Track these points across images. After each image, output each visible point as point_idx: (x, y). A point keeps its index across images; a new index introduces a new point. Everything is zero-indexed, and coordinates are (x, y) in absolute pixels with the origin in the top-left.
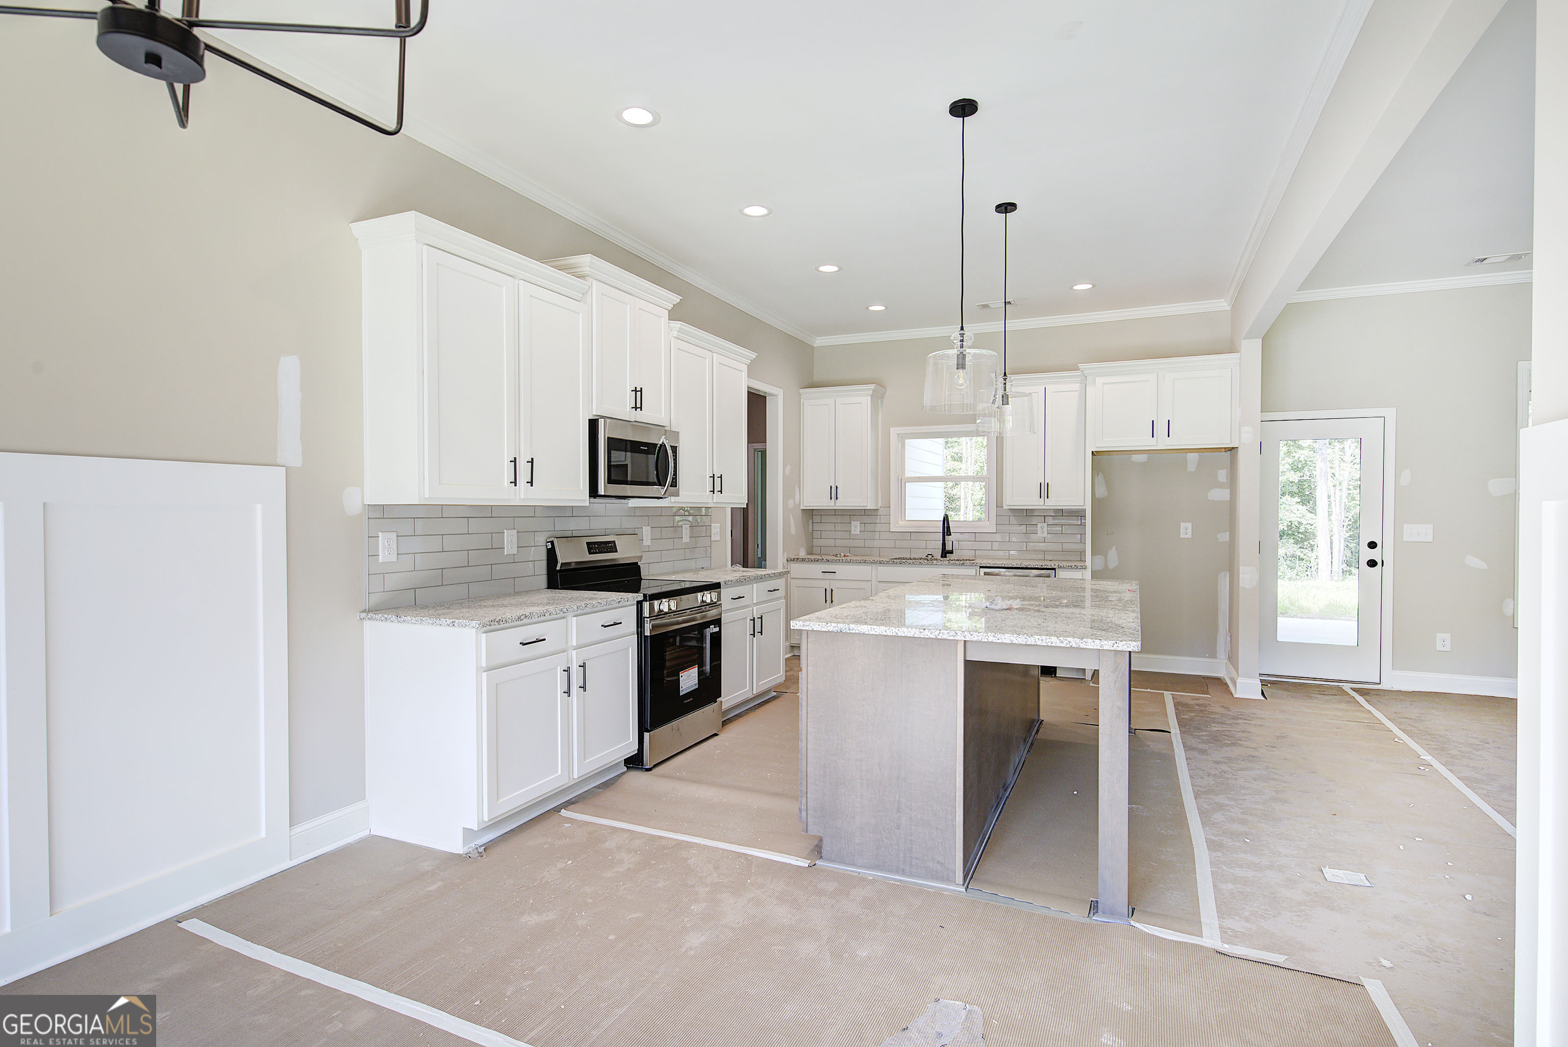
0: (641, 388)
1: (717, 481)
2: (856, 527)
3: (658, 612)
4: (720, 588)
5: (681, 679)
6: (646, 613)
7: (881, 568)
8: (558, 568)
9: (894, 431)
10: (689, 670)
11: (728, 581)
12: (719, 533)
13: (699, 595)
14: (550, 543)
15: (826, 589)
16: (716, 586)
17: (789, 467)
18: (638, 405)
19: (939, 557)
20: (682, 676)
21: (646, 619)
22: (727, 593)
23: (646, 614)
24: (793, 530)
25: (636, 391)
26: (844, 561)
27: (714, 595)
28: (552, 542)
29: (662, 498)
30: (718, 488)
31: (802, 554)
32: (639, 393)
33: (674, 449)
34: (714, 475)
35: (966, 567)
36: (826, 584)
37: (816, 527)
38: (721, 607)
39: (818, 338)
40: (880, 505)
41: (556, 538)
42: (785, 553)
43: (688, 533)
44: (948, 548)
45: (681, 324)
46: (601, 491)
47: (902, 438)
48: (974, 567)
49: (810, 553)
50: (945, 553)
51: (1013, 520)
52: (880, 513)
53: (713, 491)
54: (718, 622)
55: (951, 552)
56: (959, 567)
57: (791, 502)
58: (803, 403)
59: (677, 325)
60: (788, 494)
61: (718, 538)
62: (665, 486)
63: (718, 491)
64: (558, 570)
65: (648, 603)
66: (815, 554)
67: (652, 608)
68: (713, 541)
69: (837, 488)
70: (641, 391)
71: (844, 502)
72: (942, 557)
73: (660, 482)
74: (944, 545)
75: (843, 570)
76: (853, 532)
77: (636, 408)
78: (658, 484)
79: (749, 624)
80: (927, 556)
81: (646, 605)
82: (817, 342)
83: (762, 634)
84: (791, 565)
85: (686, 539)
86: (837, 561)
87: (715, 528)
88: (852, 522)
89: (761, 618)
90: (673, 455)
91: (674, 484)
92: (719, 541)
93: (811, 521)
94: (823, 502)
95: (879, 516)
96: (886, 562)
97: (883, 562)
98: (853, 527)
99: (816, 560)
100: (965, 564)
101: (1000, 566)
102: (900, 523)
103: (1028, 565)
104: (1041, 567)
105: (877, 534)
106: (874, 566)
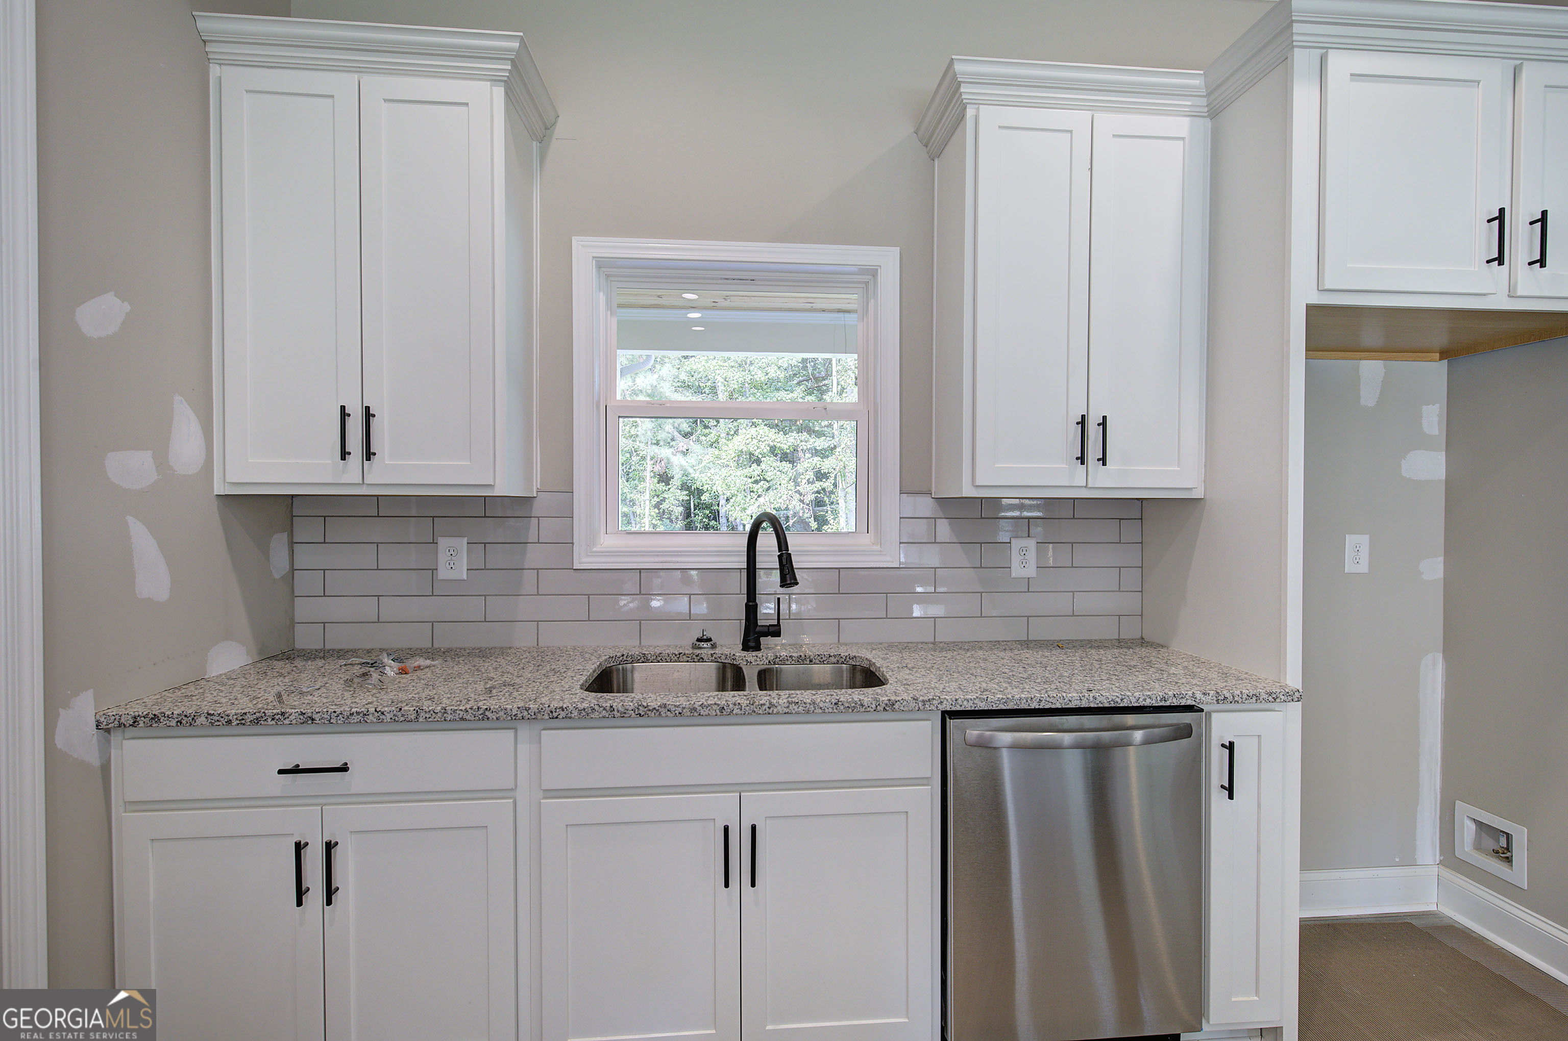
2: (455, 559)
7: (554, 738)
26: (388, 716)
36: (303, 822)
40: (537, 484)
44: (766, 617)
48: (928, 715)
50: (753, 634)
52: (538, 509)
55: (775, 631)
69: (366, 418)
72: (746, 647)
74: (751, 609)
80: (694, 647)
86: (356, 718)
88: (440, 540)
93: (285, 535)
94: (311, 467)
95: (534, 521)
96: (575, 713)
97: (563, 714)
98: (443, 558)
99: (249, 718)
100: (896, 706)
101: (1026, 707)
102: (607, 542)
103: (1119, 701)
104: (1161, 704)
105: (529, 577)
106: (524, 731)
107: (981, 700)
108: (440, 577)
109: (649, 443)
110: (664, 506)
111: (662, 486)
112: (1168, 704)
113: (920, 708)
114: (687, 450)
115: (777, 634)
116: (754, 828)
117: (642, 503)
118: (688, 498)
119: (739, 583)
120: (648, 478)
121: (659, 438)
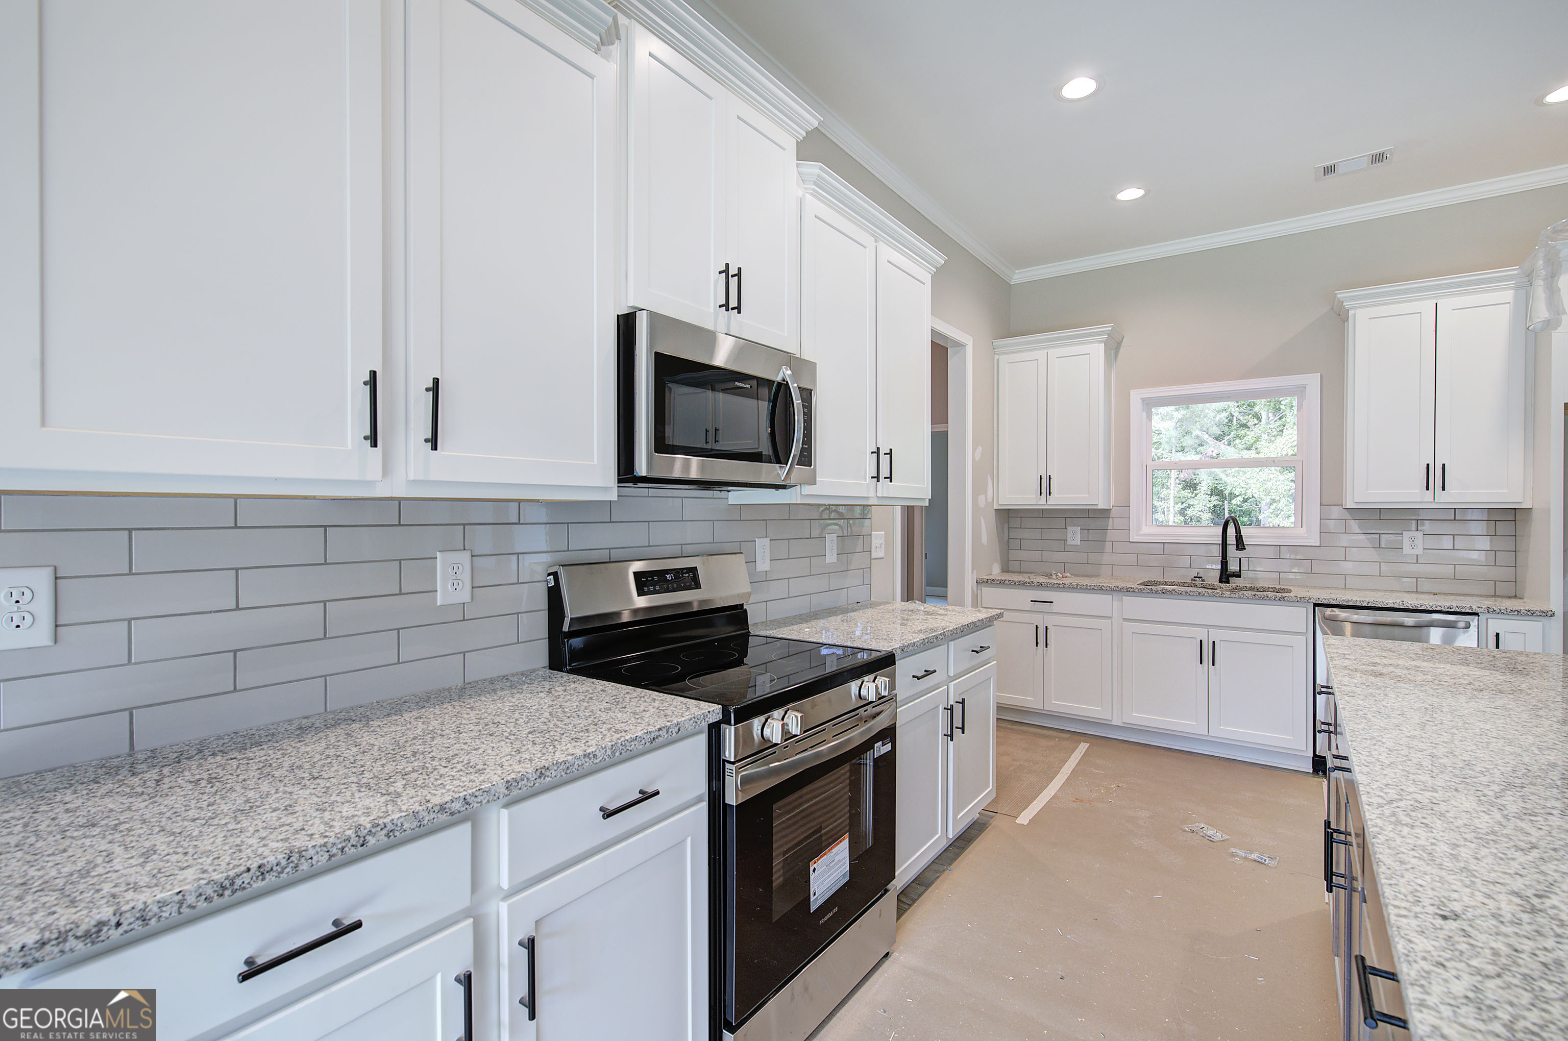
0: (740, 269)
1: (885, 460)
2: (1074, 536)
3: (761, 743)
4: (895, 664)
5: (812, 877)
6: (729, 753)
7: (1128, 600)
8: (566, 628)
9: (1136, 396)
10: (829, 850)
11: (908, 646)
12: (883, 546)
13: (854, 686)
14: (552, 577)
15: (1037, 626)
16: (885, 662)
17: (980, 449)
18: (733, 303)
19: (1217, 583)
20: (814, 871)
21: (728, 766)
22: (904, 668)
23: (727, 755)
24: (984, 540)
25: (726, 271)
26: (1067, 586)
27: (882, 680)
28: (555, 575)
29: (784, 487)
30: (885, 472)
31: (996, 571)
32: (733, 282)
33: (807, 395)
34: (878, 449)
35: (1287, 603)
36: (1037, 619)
37: (1014, 534)
38: (896, 701)
39: (1016, 272)
40: (1112, 503)
41: (562, 566)
42: (975, 571)
43: (835, 548)
44: (1233, 567)
45: (821, 168)
46: (641, 469)
47: (1149, 404)
48: (1304, 604)
49: (1005, 570)
50: (1226, 576)
51: (1354, 526)
52: (1113, 514)
53: (877, 478)
54: (889, 734)
55: (1238, 575)
56: (1274, 603)
57: (982, 498)
58: (998, 360)
59: (814, 168)
60: (979, 489)
61: (882, 555)
62: (787, 465)
63: (885, 478)
64: (565, 632)
65: (733, 728)
66: (1013, 572)
67: (743, 739)
68: (874, 559)
69: (1050, 478)
70: (739, 275)
71: (1060, 499)
72: (1221, 581)
73: (779, 457)
74: (1224, 563)
75: (1062, 600)
76: (1069, 542)
77: (726, 306)
78: (773, 459)
79: (942, 718)
80: (1192, 580)
81: (729, 733)
82: (1016, 277)
83: (963, 732)
84: (983, 588)
85: (831, 557)
86: (1056, 586)
87: (878, 538)
88: (1068, 528)
89: (963, 702)
90: (804, 406)
91: (806, 458)
92: (883, 558)
93: (1007, 524)
94: (1028, 498)
95: (1111, 519)
96: (1137, 590)
97: (1132, 590)
98: (1069, 535)
99: (1021, 582)
100: (1286, 599)
101: (1360, 605)
102: (1146, 530)
103: (1419, 606)
104: (1447, 610)
105: (1108, 546)
106: (1116, 596)
107: (1333, 600)
108: (1068, 543)
109: (1174, 451)
110: (1189, 512)
111: (1187, 493)
112: (1452, 610)
113: (1300, 601)
114: (1217, 455)
115: (1239, 576)
116: (1214, 642)
117: (1166, 510)
118: (1221, 503)
119: (1217, 551)
120: (1173, 485)
121: (1184, 444)
